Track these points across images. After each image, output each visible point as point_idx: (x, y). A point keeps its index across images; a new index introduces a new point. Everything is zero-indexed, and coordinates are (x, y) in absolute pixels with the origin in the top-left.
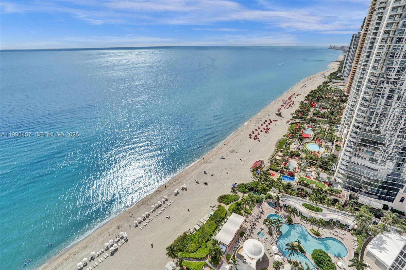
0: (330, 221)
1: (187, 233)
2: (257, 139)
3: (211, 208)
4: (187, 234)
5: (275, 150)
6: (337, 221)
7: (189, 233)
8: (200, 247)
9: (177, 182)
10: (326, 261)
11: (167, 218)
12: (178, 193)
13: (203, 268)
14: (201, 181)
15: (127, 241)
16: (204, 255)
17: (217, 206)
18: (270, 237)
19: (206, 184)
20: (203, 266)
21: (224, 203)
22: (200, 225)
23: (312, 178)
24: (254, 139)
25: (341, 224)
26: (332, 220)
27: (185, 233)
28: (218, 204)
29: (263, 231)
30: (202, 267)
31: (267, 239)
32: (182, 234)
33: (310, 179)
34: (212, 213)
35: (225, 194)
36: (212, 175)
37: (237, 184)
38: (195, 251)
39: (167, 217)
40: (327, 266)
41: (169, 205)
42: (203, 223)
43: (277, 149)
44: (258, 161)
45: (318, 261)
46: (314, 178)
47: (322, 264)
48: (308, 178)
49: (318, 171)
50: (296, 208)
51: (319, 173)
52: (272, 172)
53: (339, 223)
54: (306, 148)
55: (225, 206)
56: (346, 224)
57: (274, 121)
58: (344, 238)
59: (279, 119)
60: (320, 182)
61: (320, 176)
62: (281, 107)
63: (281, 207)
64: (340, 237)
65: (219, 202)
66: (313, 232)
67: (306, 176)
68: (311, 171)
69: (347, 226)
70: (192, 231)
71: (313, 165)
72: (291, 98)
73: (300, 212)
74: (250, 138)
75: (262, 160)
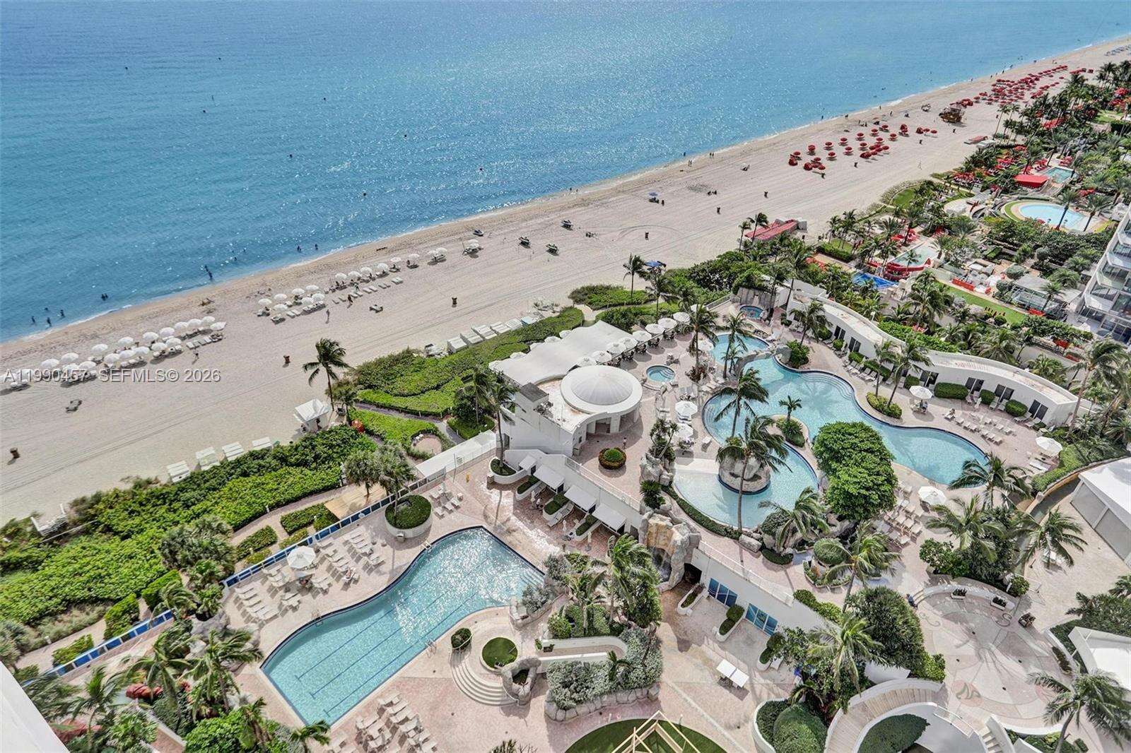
0: (968, 386)
1: (418, 352)
2: (817, 170)
3: (535, 310)
4: (415, 355)
5: (875, 206)
6: (1000, 388)
7: (424, 355)
8: (437, 388)
9: (457, 237)
10: (861, 451)
11: (371, 309)
12: (443, 260)
13: (418, 438)
14: (539, 244)
15: (217, 338)
16: (438, 407)
17: (558, 309)
18: (686, 382)
19: (553, 251)
20: (423, 432)
21: (590, 304)
22: (469, 339)
23: (980, 290)
24: (807, 167)
25: (1013, 401)
26: (981, 382)
27: (408, 354)
28: (570, 303)
29: (673, 367)
30: (418, 435)
31: (675, 386)
32: (397, 351)
34: (530, 320)
35: (606, 284)
36: (589, 235)
37: (668, 268)
38: (414, 395)
39: (375, 308)
40: (857, 464)
41: (397, 283)
42: (483, 338)
43: (884, 204)
44: (784, 220)
45: (831, 450)
46: (988, 292)
47: (838, 461)
48: (962, 289)
49: (1018, 269)
50: (842, 328)
51: (1016, 276)
52: (822, 259)
53: (1005, 401)
54: (1010, 212)
55: (588, 313)
56: (1036, 404)
57: (919, 131)
58: (1001, 442)
59: (945, 128)
60: (1008, 305)
61: (1017, 283)
62: (977, 98)
63: (788, 324)
64: (983, 436)
65: (572, 301)
66: (877, 403)
67: (955, 282)
68: (990, 272)
69: (1037, 410)
70: (434, 350)
71: (1010, 258)
72: (1037, 79)
73: (853, 340)
74: (792, 163)
75: (800, 220)
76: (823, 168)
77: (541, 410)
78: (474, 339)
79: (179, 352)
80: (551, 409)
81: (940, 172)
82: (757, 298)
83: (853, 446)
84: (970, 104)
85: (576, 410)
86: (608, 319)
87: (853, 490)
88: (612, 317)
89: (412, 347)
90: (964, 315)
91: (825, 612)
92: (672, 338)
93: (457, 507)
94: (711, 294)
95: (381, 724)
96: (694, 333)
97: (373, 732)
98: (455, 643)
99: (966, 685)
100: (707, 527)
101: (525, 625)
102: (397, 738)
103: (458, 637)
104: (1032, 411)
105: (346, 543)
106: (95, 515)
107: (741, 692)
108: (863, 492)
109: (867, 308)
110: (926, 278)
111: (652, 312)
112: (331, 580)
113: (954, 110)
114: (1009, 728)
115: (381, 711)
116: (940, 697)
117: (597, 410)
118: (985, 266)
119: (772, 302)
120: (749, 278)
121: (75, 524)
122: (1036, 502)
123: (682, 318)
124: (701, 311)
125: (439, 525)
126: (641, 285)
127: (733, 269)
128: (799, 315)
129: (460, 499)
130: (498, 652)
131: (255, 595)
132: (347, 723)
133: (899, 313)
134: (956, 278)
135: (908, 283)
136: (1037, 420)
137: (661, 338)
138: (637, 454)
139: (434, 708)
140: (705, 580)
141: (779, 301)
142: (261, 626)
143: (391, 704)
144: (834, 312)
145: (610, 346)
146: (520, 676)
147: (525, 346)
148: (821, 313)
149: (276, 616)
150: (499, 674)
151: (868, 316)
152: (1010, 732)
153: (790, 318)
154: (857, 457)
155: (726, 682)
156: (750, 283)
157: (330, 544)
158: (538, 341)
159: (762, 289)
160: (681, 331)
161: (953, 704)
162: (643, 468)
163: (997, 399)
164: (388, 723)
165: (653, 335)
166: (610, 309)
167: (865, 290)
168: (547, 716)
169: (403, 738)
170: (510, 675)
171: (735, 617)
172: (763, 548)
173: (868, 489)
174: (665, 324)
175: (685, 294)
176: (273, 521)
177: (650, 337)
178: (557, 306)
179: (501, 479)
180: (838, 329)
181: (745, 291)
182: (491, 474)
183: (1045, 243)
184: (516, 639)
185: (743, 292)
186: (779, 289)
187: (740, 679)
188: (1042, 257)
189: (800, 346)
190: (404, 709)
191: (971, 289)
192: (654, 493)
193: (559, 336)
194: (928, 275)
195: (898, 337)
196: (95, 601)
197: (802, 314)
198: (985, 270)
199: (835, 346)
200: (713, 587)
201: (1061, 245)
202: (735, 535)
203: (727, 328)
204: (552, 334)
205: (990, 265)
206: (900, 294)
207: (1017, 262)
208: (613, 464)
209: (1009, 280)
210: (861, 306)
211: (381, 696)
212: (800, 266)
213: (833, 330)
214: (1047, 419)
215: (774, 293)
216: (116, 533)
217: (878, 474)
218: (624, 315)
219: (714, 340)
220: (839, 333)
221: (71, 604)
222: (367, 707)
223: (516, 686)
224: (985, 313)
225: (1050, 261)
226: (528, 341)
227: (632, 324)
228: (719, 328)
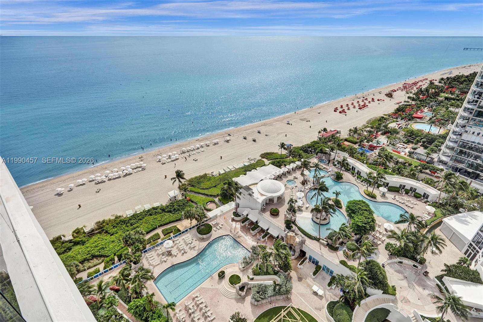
0: (400, 187)
1: (209, 174)
2: (344, 113)
3: (248, 161)
4: (208, 175)
5: (364, 125)
6: (411, 188)
7: (211, 175)
8: (215, 187)
9: (222, 136)
10: (362, 210)
11: (194, 160)
12: (217, 144)
13: (208, 203)
14: (250, 138)
15: (144, 169)
16: (215, 193)
17: (256, 160)
18: (300, 185)
19: (254, 141)
20: (210, 202)
21: (267, 158)
23: (402, 154)
24: (340, 112)
25: (416, 193)
26: (405, 186)
27: (206, 175)
28: (260, 158)
29: (295, 180)
31: (296, 187)
32: (202, 174)
33: (399, 154)
34: (247, 164)
35: (272, 152)
36: (266, 135)
37: (293, 146)
38: (207, 189)
40: (361, 215)
41: (202, 151)
42: (231, 170)
43: (367, 125)
44: (333, 130)
45: (351, 210)
46: (405, 154)
47: (354, 213)
48: (396, 153)
49: (415, 146)
50: (354, 167)
51: (415, 149)
52: (347, 143)
53: (414, 193)
54: (411, 127)
55: (266, 161)
56: (425, 194)
57: (378, 100)
58: (413, 207)
59: (387, 99)
60: (413, 159)
61: (415, 151)
62: (398, 89)
63: (335, 165)
64: (406, 205)
65: (261, 157)
66: (367, 193)
67: (393, 151)
68: (406, 147)
69: (426, 196)
70: (214, 174)
71: (412, 143)
72: (418, 83)
73: (358, 171)
74: (335, 111)
75: (338, 130)
76: (346, 113)
77: (250, 195)
78: (227, 170)
79: (132, 174)
80: (254, 194)
81: (386, 113)
82: (324, 156)
83: (359, 208)
84: (395, 91)
85: (262, 195)
86: (273, 164)
87: (360, 224)
88: (274, 163)
89: (207, 173)
90: (397, 163)
91: (351, 268)
92: (295, 170)
93: (221, 228)
94: (308, 155)
95: (193, 304)
96: (302, 169)
97: (191, 307)
98: (219, 276)
99: (404, 297)
100: (308, 237)
101: (244, 270)
102: (199, 309)
103: (220, 274)
104: (424, 196)
105: (183, 239)
106: (102, 227)
107: (321, 297)
108: (364, 225)
109: (362, 160)
110: (383, 149)
111: (288, 161)
112: (178, 252)
113: (390, 93)
114: (421, 314)
115: (194, 299)
116: (395, 301)
117: (270, 195)
118: (404, 145)
119: (329, 158)
120: (321, 150)
121: (96, 230)
122: (427, 229)
123: (299, 163)
124: (305, 161)
125: (215, 234)
126: (284, 152)
127: (316, 147)
128: (339, 162)
129: (222, 225)
130: (234, 280)
131: (153, 256)
132: (181, 303)
133: (374, 162)
134: (394, 150)
135: (377, 151)
136: (426, 200)
137: (291, 170)
138: (283, 210)
139: (212, 299)
140: (307, 256)
141: (332, 157)
142: (154, 267)
143: (197, 297)
144: (351, 161)
145: (274, 173)
146: (242, 289)
147: (245, 173)
148: (347, 162)
149: (159, 264)
150: (234, 288)
151: (363, 162)
152: (422, 316)
153: (336, 163)
154: (361, 212)
155: (315, 293)
156: (322, 151)
157: (178, 240)
158: (249, 171)
159: (326, 153)
160: (298, 168)
161: (400, 304)
162: (285, 215)
163: (411, 192)
164: (196, 303)
165: (288, 169)
166: (274, 160)
167: (362, 154)
168: (251, 303)
169: (201, 309)
170: (238, 288)
171: (318, 269)
172: (328, 244)
173: (365, 224)
174: (293, 166)
175: (300, 155)
176: (159, 231)
177: (287, 170)
178: (256, 159)
179: (236, 218)
180: (353, 167)
181: (320, 154)
182: (233, 216)
183: (424, 138)
184: (240, 275)
185: (319, 154)
186: (332, 153)
187: (320, 292)
188: (424, 142)
189: (339, 173)
190: (202, 299)
191: (399, 153)
192: (289, 224)
193: (256, 169)
194: (384, 148)
195: (374, 170)
196: (101, 256)
197: (340, 162)
198: (404, 147)
199: (352, 173)
200: (310, 258)
201: (430, 138)
202: (318, 240)
203: (313, 167)
204: (254, 169)
205: (405, 145)
206: (374, 155)
207: (415, 144)
208: (275, 214)
209: (412, 150)
210: (361, 159)
211: (194, 294)
212: (339, 145)
213: (351, 168)
214: (429, 199)
215: (330, 155)
216: (109, 233)
217: (369, 218)
218: (278, 162)
219: (310, 171)
220: (353, 168)
221: (94, 257)
222: (189, 297)
223: (240, 292)
224: (405, 162)
225: (427, 144)
226: (246, 171)
227: (281, 165)
228: (311, 167)
